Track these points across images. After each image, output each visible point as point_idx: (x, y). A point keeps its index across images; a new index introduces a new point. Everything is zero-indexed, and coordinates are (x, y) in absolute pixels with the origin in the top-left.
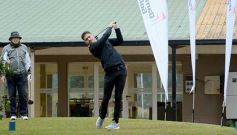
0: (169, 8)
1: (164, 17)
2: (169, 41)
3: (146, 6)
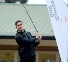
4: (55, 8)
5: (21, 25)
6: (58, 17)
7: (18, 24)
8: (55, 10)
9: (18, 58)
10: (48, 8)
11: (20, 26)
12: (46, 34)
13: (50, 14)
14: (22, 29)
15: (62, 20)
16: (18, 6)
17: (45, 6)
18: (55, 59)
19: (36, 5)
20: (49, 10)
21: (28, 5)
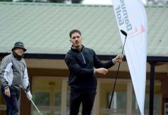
0: (149, 19)
1: (143, 30)
2: (148, 57)
3: (123, 17)
4: (125, 11)
5: (78, 37)
6: (130, 25)
7: (73, 35)
8: (126, 14)
9: (68, 89)
10: (115, 11)
11: (77, 39)
12: (112, 52)
13: (118, 20)
14: (79, 44)
15: (136, 30)
16: (68, 7)
17: (111, 8)
18: (125, 90)
19: (96, 6)
20: (116, 14)
21: (84, 6)
